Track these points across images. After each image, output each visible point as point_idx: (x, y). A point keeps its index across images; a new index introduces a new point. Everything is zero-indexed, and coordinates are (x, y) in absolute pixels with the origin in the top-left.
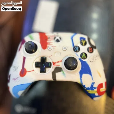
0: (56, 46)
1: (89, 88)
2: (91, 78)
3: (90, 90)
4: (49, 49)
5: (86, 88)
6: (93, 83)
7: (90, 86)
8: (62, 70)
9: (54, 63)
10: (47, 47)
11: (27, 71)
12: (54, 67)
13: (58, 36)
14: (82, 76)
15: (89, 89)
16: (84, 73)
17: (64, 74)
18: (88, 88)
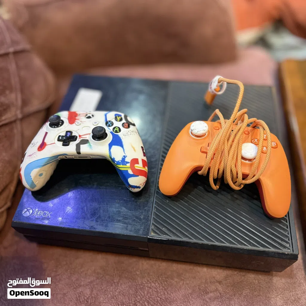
0: (85, 122)
1: (120, 161)
2: (123, 151)
3: (121, 165)
4: (77, 124)
5: (116, 162)
6: (125, 157)
7: (121, 160)
8: (89, 142)
9: (80, 136)
10: (75, 122)
11: (47, 144)
12: (80, 140)
13: (90, 114)
14: (111, 148)
15: (120, 163)
16: (114, 145)
17: (90, 145)
18: (118, 161)
